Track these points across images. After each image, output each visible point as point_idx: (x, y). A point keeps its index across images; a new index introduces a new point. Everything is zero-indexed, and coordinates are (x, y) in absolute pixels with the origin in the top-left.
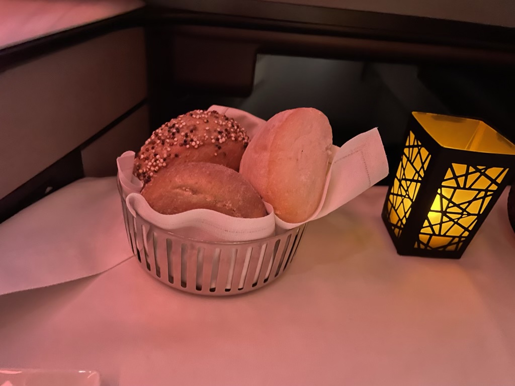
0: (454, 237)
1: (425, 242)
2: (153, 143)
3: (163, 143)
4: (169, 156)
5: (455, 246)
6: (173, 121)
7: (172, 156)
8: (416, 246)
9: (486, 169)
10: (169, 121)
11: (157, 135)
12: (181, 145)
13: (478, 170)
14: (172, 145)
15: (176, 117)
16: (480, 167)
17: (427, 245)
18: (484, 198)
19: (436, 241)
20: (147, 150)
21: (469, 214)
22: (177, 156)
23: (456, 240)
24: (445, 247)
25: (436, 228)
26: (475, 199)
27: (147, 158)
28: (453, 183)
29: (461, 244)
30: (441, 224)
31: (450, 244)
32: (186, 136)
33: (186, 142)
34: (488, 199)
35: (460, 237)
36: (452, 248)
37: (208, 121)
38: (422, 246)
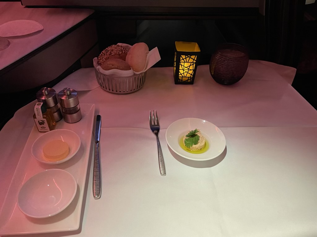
0: (189, 77)
1: (181, 79)
2: (102, 55)
3: (104, 54)
4: (106, 58)
5: (190, 80)
6: (107, 48)
7: (107, 58)
8: (179, 81)
9: (191, 56)
10: (106, 48)
11: (102, 53)
12: (109, 55)
13: (188, 57)
14: (107, 55)
15: (107, 47)
16: (189, 56)
17: (182, 80)
18: (193, 65)
19: (184, 79)
20: (100, 57)
21: (191, 70)
22: (108, 58)
23: (190, 78)
24: (187, 80)
25: (183, 75)
26: (191, 65)
27: (101, 59)
28: (183, 61)
29: (191, 79)
30: (184, 73)
31: (188, 80)
32: (110, 52)
33: (110, 54)
34: (194, 65)
35: (190, 77)
36: (189, 81)
37: (116, 48)
38: (181, 81)
